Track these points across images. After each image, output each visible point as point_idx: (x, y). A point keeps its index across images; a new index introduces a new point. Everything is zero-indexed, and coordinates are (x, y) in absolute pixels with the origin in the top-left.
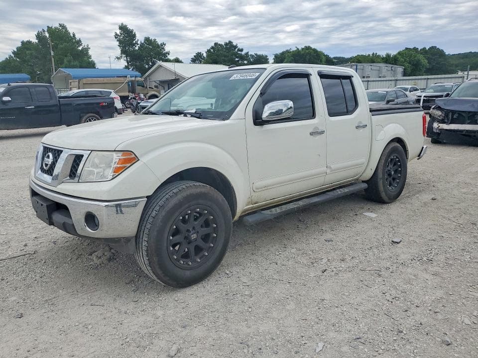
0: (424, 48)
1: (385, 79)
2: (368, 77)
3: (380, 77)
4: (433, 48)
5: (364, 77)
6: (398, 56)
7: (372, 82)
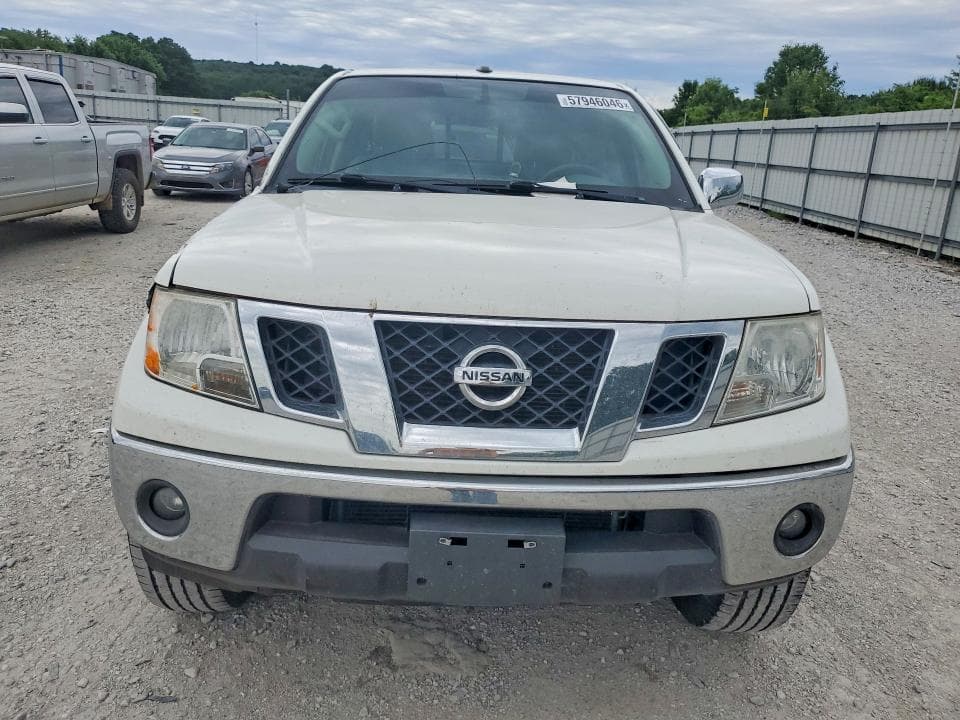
0: (150, 40)
1: (121, 95)
2: (89, 87)
3: (113, 91)
4: (166, 41)
5: (80, 87)
6: (102, 45)
7: (104, 101)
